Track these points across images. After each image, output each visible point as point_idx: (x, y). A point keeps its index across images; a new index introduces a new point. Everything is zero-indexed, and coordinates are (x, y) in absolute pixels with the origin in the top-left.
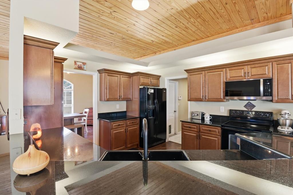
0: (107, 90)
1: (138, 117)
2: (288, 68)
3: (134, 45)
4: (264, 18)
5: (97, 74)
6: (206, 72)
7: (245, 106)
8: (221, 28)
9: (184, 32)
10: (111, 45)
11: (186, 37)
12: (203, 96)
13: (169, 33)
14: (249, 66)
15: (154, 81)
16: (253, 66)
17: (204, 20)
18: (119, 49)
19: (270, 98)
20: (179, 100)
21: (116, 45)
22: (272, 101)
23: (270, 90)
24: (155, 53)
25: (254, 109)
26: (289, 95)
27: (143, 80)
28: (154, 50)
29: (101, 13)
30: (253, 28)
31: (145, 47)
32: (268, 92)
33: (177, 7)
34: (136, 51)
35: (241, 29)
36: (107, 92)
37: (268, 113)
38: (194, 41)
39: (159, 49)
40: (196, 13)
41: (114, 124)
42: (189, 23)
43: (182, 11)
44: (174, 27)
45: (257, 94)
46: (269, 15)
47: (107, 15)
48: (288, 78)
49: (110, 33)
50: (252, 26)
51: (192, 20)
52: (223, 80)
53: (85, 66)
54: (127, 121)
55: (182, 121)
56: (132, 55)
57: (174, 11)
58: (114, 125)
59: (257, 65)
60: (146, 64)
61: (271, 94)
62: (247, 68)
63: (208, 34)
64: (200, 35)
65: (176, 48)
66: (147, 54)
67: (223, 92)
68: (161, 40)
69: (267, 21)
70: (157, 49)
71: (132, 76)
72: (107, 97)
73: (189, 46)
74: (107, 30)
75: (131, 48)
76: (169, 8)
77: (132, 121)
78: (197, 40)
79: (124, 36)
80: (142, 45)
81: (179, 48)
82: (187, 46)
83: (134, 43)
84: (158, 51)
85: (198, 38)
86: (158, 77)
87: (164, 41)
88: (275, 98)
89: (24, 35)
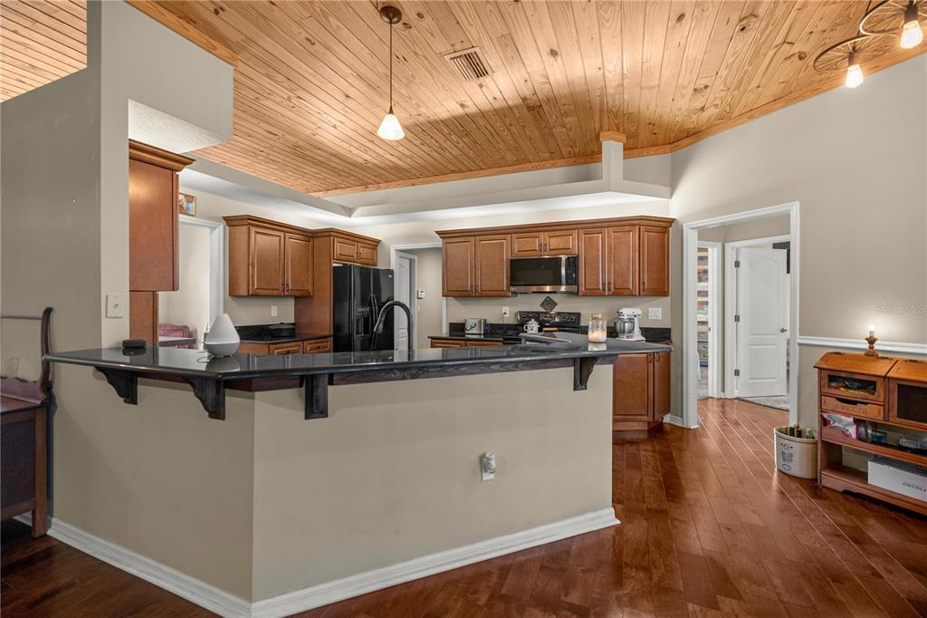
0: (253, 267)
1: (330, 336)
2: (598, 241)
3: (321, 164)
4: (570, 152)
5: (221, 227)
6: (477, 238)
7: (542, 305)
8: (503, 158)
9: (436, 155)
10: (257, 155)
11: (440, 163)
12: (471, 286)
13: (406, 152)
14: (547, 233)
15: (365, 252)
16: (552, 234)
17: (475, 142)
18: (275, 167)
19: (574, 288)
20: (418, 298)
21: (271, 157)
22: (577, 294)
23: (574, 275)
24: (366, 185)
25: (556, 309)
26: (599, 283)
27: (339, 248)
28: (366, 179)
29: (265, 95)
30: (554, 166)
31: (346, 170)
32: (572, 280)
33: (429, 114)
34: (319, 176)
35: (536, 164)
36: (253, 272)
37: (574, 314)
38: (453, 172)
39: (376, 179)
40: (461, 129)
41: (276, 349)
42: (448, 142)
43: (437, 122)
44: (418, 143)
45: (556, 281)
46: (576, 150)
47: (280, 100)
48: (598, 256)
49: (269, 132)
50: (551, 162)
51: (453, 137)
52: (506, 256)
53: (192, 205)
54: (306, 342)
55: (433, 338)
56: (306, 183)
57: (421, 119)
58: (276, 351)
59: (558, 233)
60: (348, 211)
61: (576, 282)
62: (543, 236)
63: (481, 164)
64: (467, 164)
65: (416, 181)
66: (343, 186)
67: (507, 278)
68: (387, 162)
69: (574, 159)
70: (373, 178)
71: (313, 237)
72: (253, 284)
73: (443, 181)
74: (262, 124)
75: (307, 167)
76: (414, 112)
77: (316, 343)
78: (461, 171)
79: (300, 143)
80: (337, 166)
81: (423, 183)
82: (439, 181)
83: (321, 159)
84: (372, 182)
85: (463, 168)
86: (374, 244)
87: (392, 164)
88: (582, 289)
89: (130, 140)
